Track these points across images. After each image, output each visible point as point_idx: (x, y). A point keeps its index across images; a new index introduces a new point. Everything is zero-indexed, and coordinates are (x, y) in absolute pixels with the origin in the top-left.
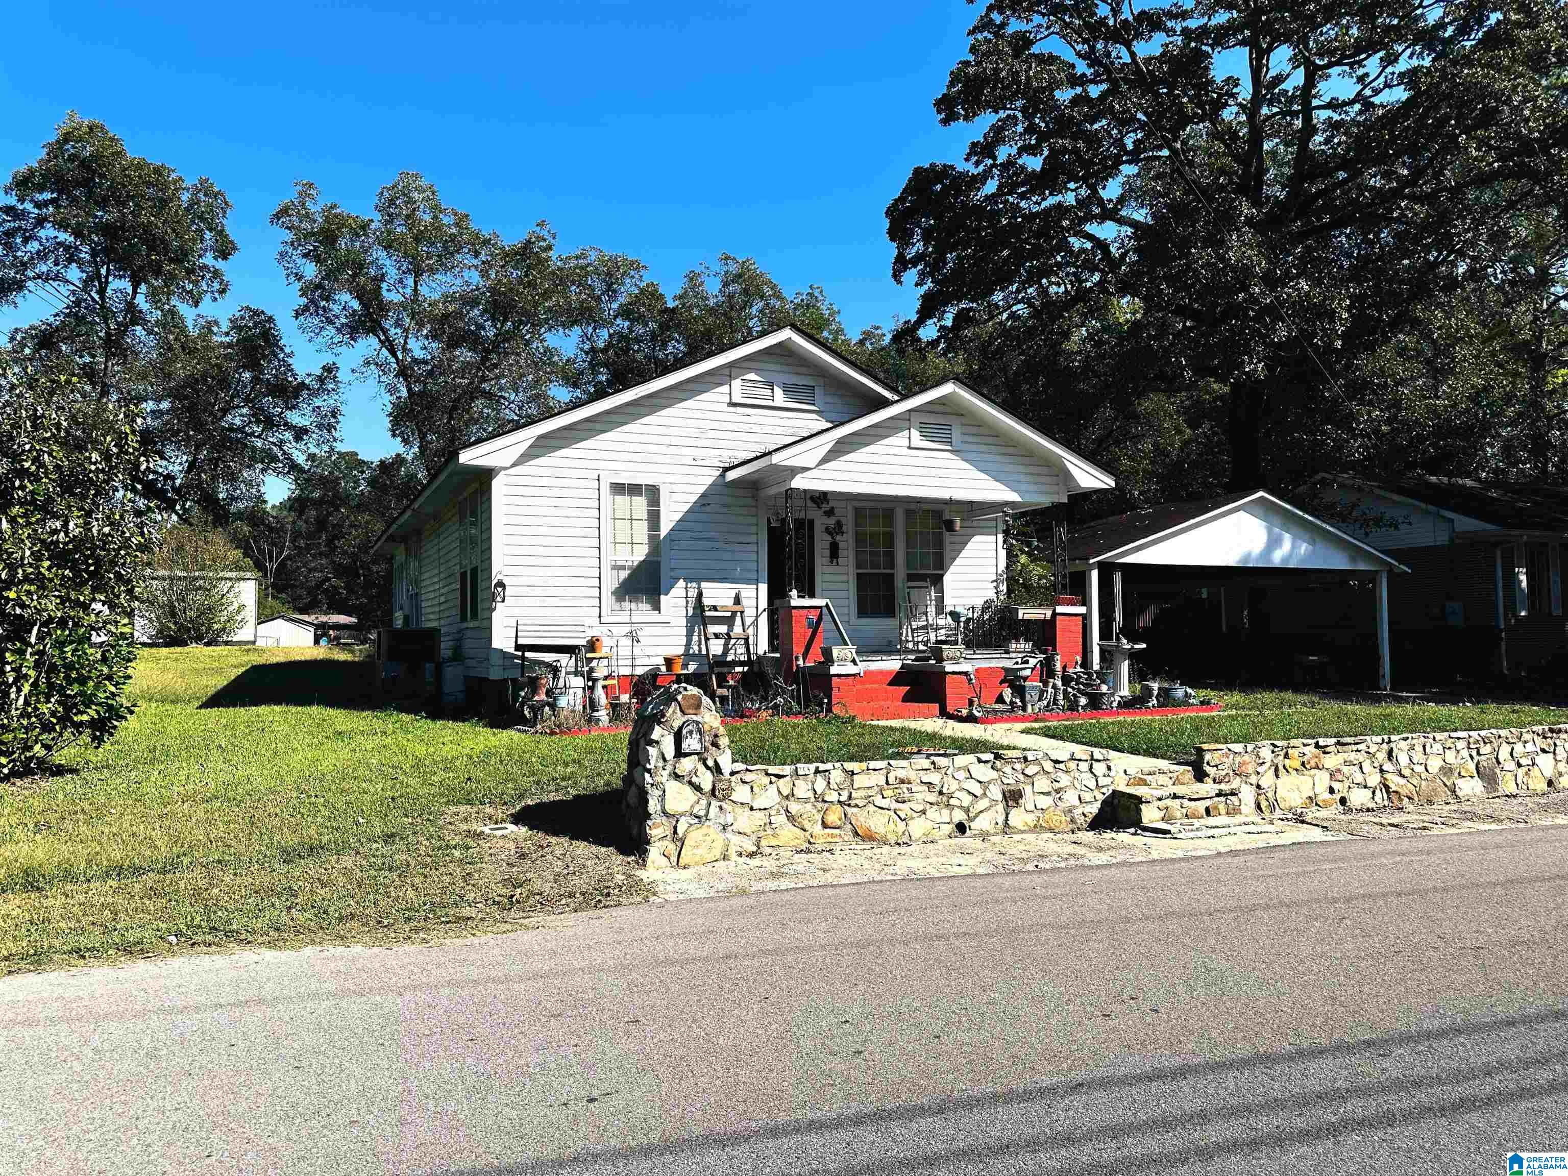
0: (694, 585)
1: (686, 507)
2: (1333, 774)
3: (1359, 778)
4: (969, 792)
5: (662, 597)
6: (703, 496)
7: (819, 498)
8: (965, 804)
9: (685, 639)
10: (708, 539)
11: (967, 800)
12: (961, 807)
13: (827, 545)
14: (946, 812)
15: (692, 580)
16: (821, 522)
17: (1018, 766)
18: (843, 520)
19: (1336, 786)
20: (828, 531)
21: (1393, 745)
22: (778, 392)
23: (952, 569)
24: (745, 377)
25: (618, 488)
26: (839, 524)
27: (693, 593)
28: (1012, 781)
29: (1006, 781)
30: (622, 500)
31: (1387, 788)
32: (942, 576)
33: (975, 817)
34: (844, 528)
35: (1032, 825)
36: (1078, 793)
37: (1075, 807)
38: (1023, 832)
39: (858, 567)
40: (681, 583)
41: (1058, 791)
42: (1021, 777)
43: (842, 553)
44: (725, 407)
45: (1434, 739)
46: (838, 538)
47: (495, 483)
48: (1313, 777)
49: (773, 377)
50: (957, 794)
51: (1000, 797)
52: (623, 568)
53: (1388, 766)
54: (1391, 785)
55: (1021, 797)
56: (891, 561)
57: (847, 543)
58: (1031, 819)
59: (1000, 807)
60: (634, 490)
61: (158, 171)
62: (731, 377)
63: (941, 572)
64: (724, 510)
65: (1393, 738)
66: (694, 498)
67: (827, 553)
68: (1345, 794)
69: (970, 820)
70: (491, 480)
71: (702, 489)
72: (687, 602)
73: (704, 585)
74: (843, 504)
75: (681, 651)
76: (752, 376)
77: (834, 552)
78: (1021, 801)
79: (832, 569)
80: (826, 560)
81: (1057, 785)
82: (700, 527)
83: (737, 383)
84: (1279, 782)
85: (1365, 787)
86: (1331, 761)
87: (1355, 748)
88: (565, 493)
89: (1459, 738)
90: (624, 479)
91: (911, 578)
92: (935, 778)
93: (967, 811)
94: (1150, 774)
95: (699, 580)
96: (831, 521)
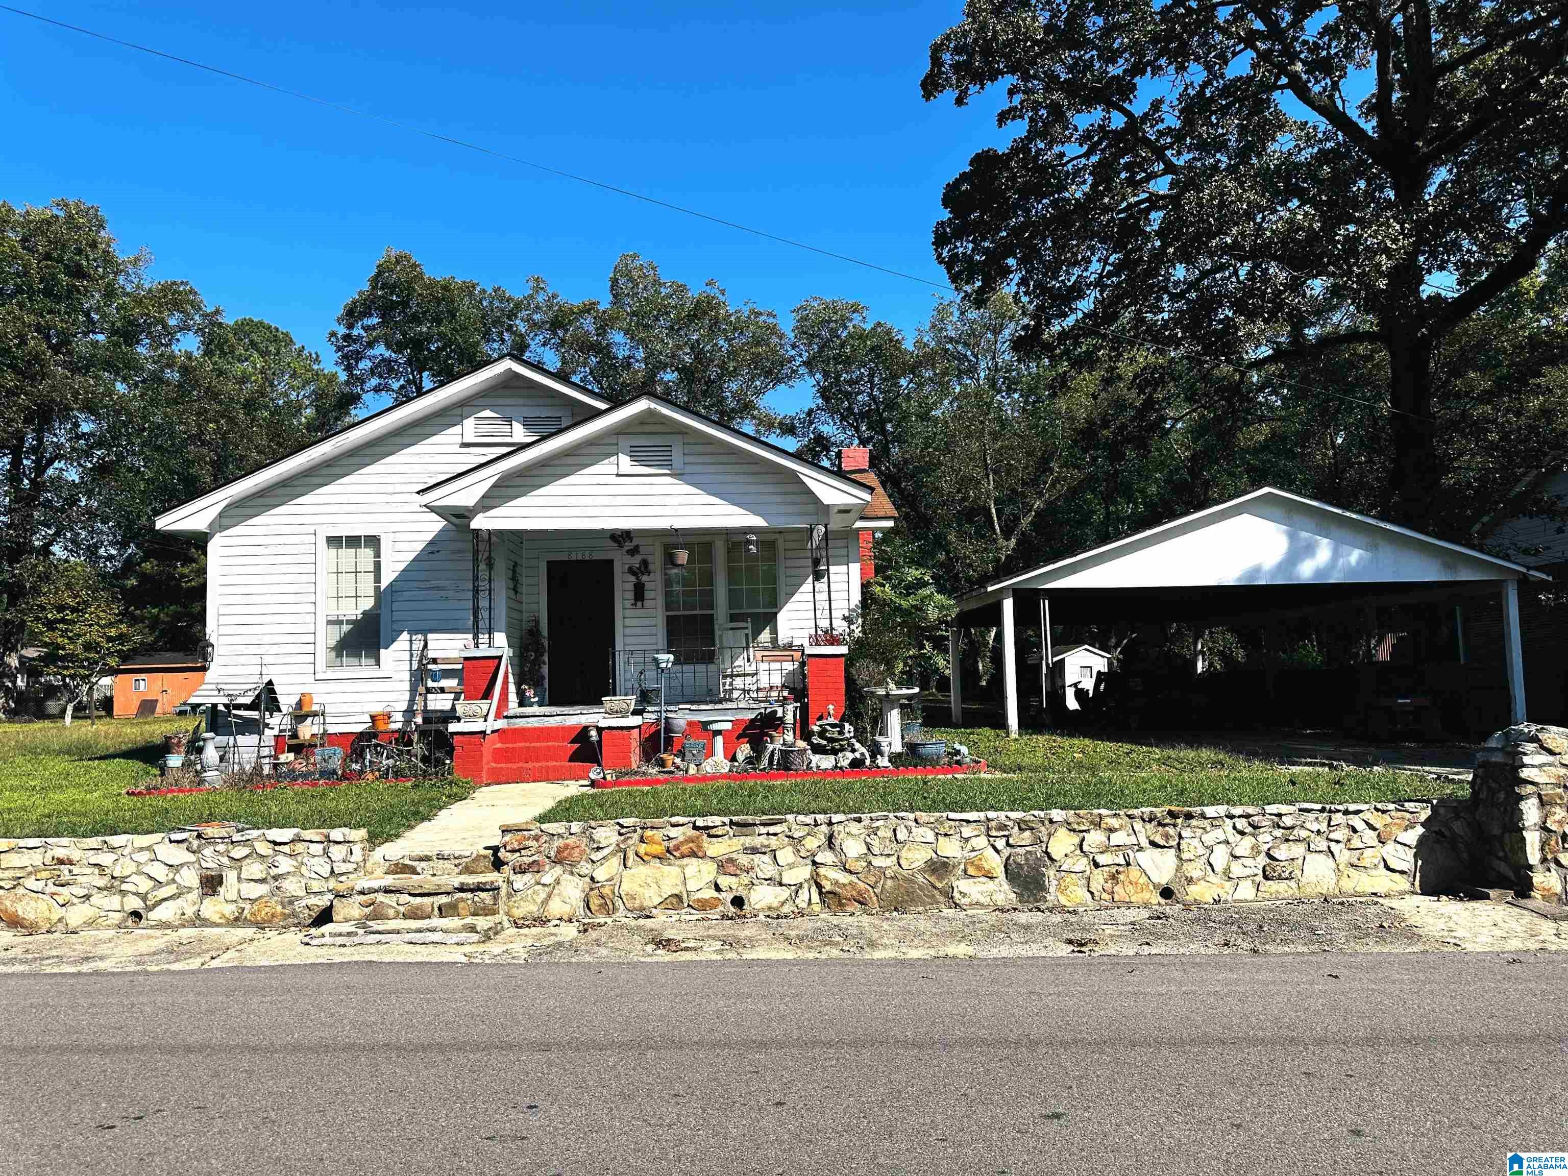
0: (420, 636)
1: (412, 556)
2: (725, 865)
3: (769, 870)
4: (151, 878)
5: (382, 651)
6: (431, 543)
7: (621, 536)
8: (142, 889)
9: (408, 694)
10: (438, 588)
11: (144, 885)
12: (137, 894)
13: (630, 586)
14: (116, 899)
15: (417, 632)
16: (621, 563)
17: (221, 848)
18: (650, 559)
19: (724, 881)
20: (631, 571)
21: (835, 827)
22: (518, 428)
23: (788, 606)
24: (479, 415)
25: (334, 541)
26: (645, 563)
27: (418, 645)
28: (211, 865)
29: (204, 865)
30: (347, 554)
31: (819, 886)
32: (776, 614)
33: (155, 906)
34: (651, 567)
35: (232, 918)
36: (304, 882)
37: (298, 898)
38: (218, 925)
39: (668, 607)
40: (405, 636)
41: (276, 878)
42: (225, 860)
43: (648, 595)
44: (457, 449)
45: (916, 821)
46: (645, 578)
47: (211, 546)
48: (682, 867)
49: (509, 412)
50: (134, 878)
51: (195, 882)
52: (339, 622)
53: (825, 857)
54: (824, 883)
55: (221, 883)
56: (709, 602)
57: (654, 584)
58: (230, 910)
59: (194, 896)
60: (353, 542)
61: (445, 288)
62: (463, 417)
63: (774, 610)
64: (455, 557)
65: (836, 818)
66: (421, 546)
67: (631, 595)
68: (742, 892)
69: (150, 909)
70: (207, 543)
71: (429, 537)
72: (412, 655)
73: (430, 636)
74: (650, 541)
75: (404, 706)
76: (487, 413)
77: (639, 594)
78: (221, 890)
79: (640, 612)
80: (628, 604)
81: (274, 872)
82: (422, 576)
83: (469, 423)
84: (627, 873)
85: (781, 884)
86: (716, 848)
87: (763, 830)
88: (281, 550)
89: (968, 822)
90: (344, 532)
91: (733, 618)
92: (106, 859)
93: (144, 897)
94: (421, 859)
95: (425, 632)
96: (636, 561)
